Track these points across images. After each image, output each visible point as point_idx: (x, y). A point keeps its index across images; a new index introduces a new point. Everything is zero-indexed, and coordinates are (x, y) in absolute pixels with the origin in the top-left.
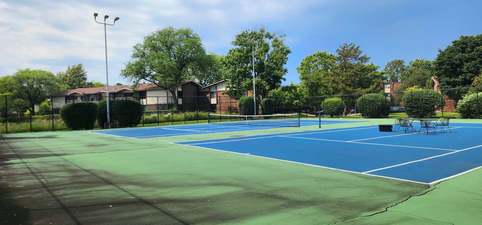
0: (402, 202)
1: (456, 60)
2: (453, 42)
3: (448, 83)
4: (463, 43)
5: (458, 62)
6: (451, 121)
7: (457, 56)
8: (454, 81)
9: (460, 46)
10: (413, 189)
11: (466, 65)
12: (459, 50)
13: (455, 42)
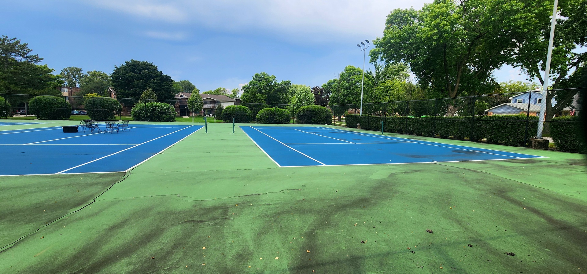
0: (107, 190)
1: (129, 77)
2: (126, 63)
3: (123, 94)
4: (134, 65)
5: (130, 79)
6: (130, 123)
7: (129, 74)
8: (128, 93)
9: (131, 67)
10: (114, 178)
11: (136, 82)
12: (131, 70)
13: (127, 63)
